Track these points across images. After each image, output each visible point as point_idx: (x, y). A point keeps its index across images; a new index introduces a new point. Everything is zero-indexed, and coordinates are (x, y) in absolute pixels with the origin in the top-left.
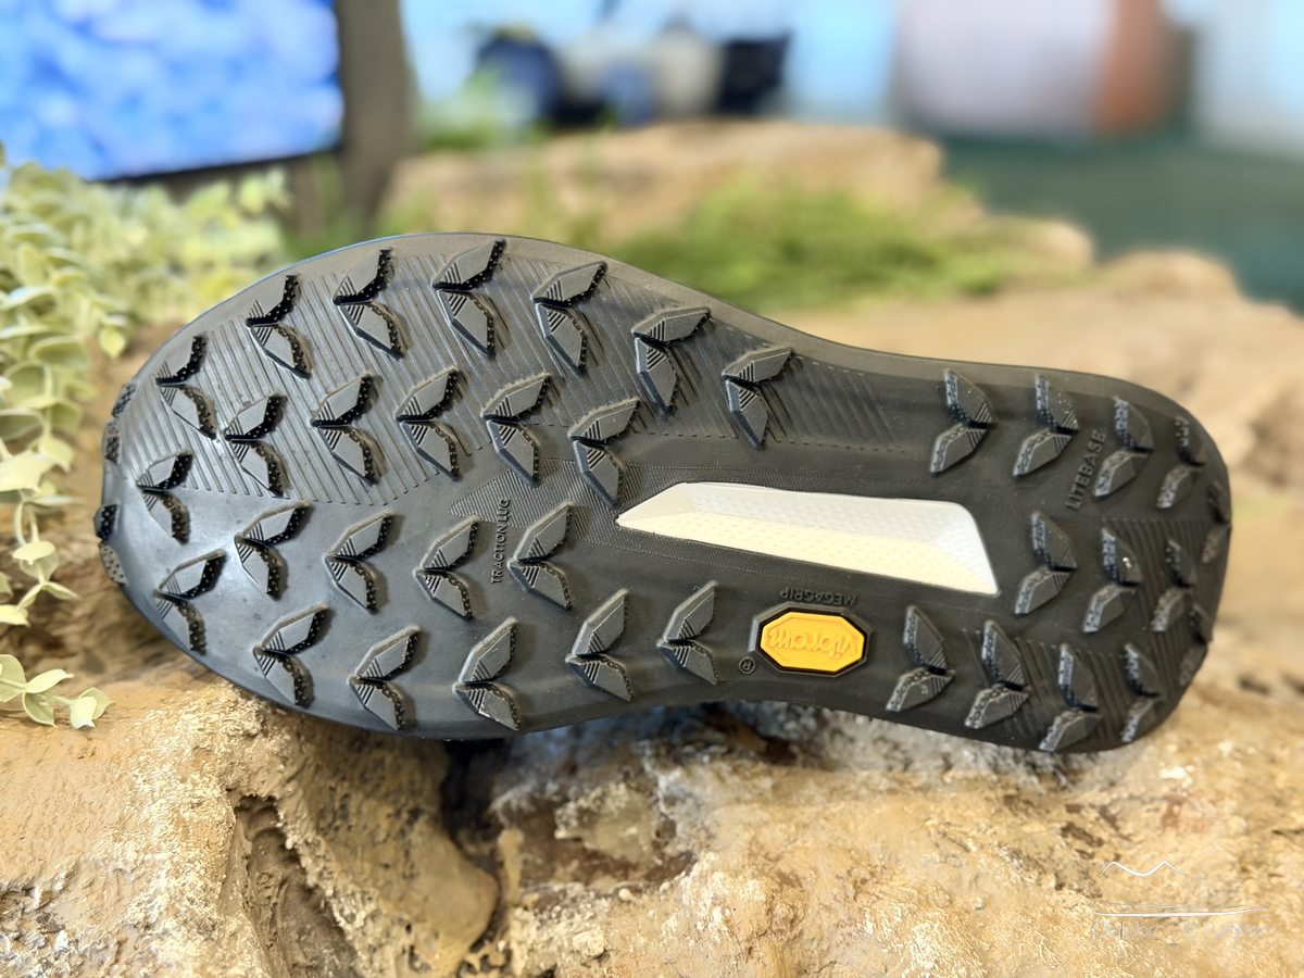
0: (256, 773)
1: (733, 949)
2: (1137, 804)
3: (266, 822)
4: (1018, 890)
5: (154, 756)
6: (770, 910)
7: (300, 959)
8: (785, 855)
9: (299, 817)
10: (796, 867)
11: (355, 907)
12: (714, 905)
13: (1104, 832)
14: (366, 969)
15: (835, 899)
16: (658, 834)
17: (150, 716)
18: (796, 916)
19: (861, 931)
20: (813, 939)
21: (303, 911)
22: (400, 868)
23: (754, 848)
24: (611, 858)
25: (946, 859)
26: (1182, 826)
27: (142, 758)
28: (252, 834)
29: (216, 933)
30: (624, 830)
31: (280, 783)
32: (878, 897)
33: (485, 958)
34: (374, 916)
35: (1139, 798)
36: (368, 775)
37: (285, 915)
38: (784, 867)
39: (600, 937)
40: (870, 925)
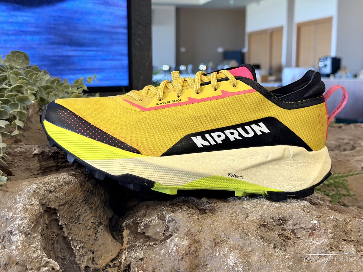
0: (51, 201)
1: (177, 258)
2: (303, 230)
3: (54, 217)
4: (262, 247)
5: (23, 193)
6: (189, 248)
7: (60, 256)
8: (197, 235)
9: (64, 217)
10: (199, 238)
11: (77, 244)
12: (174, 246)
13: (292, 236)
14: (78, 261)
15: (209, 247)
16: (165, 231)
17: (24, 183)
18: (197, 250)
19: (216, 255)
20: (202, 257)
21: (63, 244)
22: (93, 237)
23: (188, 233)
24: (152, 238)
25: (242, 238)
26: (315, 236)
27: (19, 193)
28: (49, 219)
29: (29, 236)
30: (156, 230)
31: (58, 205)
32: (221, 247)
33: (114, 264)
34: (83, 247)
35: (303, 228)
36: (87, 211)
37: (57, 244)
38: (196, 238)
39: (142, 254)
40: (218, 254)
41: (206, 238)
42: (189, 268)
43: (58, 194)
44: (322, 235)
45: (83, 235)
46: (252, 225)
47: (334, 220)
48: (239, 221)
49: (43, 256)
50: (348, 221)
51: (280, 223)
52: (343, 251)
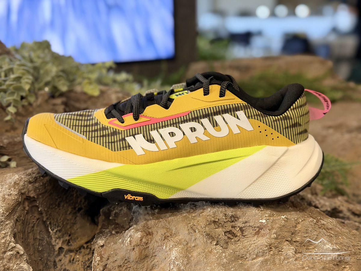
0: (31, 191)
1: (129, 248)
2: (251, 228)
3: (34, 204)
4: (205, 244)
5: (6, 183)
6: (141, 240)
7: (38, 237)
8: (152, 228)
9: (43, 204)
10: (153, 231)
11: (55, 227)
12: (129, 237)
13: (239, 234)
14: (54, 242)
15: (159, 240)
16: (130, 221)
17: (9, 175)
18: (148, 242)
19: (163, 248)
20: (151, 249)
21: (42, 227)
22: (72, 221)
23: (145, 225)
24: (120, 225)
25: (189, 233)
26: (260, 235)
27: (3, 183)
28: (30, 206)
29: (2, 223)
30: (124, 219)
31: (37, 194)
32: (169, 240)
33: (88, 246)
34: (60, 231)
35: (251, 226)
36: (68, 198)
37: (37, 226)
38: (150, 231)
39: (103, 242)
40: (165, 247)
41: (159, 231)
42: (138, 257)
43: (37, 185)
44: (266, 234)
45: (62, 219)
47: (285, 221)
48: (193, 216)
49: (10, 242)
50: (301, 221)
51: (231, 220)
52: (283, 252)
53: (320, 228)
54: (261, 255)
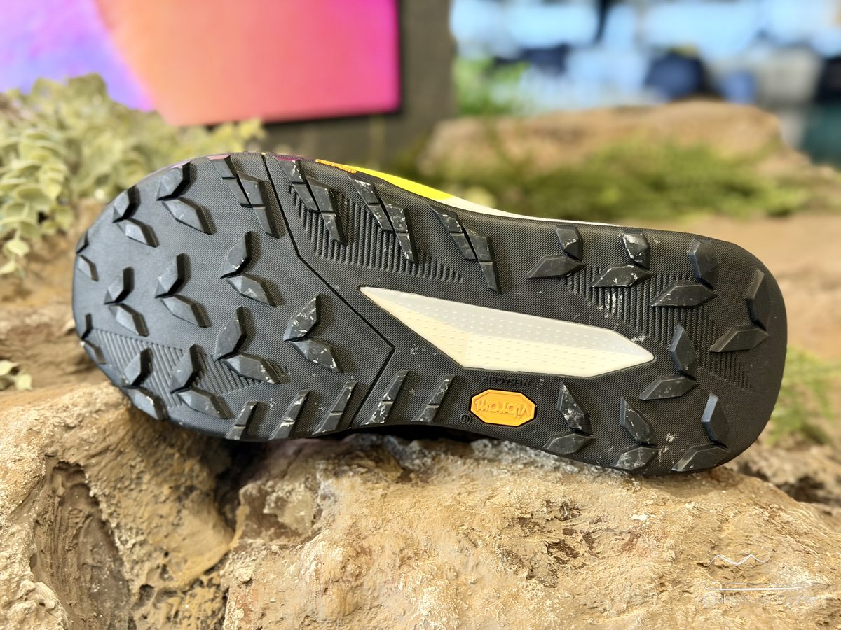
0: (69, 449)
1: (316, 587)
2: (611, 534)
3: (78, 480)
4: (500, 576)
5: (7, 431)
6: (344, 567)
7: (89, 561)
8: (369, 536)
9: (101, 479)
10: (372, 544)
11: (130, 536)
12: (314, 560)
13: (582, 549)
14: (127, 573)
15: (388, 567)
16: (315, 518)
17: (14, 410)
18: (360, 573)
19: (397, 588)
20: (369, 589)
21: (99, 535)
22: (171, 519)
23: (352, 530)
24: (290, 528)
25: (461, 550)
26: (634, 551)
28: (69, 484)
30: (299, 513)
31: (86, 456)
32: (413, 568)
33: (210, 580)
34: (142, 544)
35: (613, 530)
36: (160, 462)
37: (86, 535)
38: (365, 544)
39: (250, 571)
40: (402, 584)
41: (386, 546)
42: (336, 611)
43: (85, 433)
44: (649, 550)
45: (146, 516)
46: (492, 520)
47: (693, 515)
48: (469, 507)
49: (22, 578)
50: (732, 515)
51: (563, 516)
52: (691, 593)
53: (779, 532)
54: (638, 603)
